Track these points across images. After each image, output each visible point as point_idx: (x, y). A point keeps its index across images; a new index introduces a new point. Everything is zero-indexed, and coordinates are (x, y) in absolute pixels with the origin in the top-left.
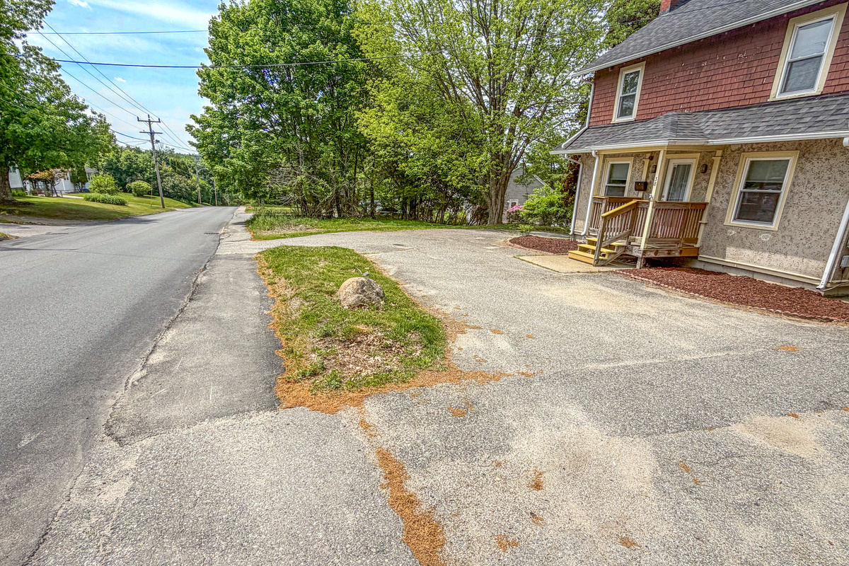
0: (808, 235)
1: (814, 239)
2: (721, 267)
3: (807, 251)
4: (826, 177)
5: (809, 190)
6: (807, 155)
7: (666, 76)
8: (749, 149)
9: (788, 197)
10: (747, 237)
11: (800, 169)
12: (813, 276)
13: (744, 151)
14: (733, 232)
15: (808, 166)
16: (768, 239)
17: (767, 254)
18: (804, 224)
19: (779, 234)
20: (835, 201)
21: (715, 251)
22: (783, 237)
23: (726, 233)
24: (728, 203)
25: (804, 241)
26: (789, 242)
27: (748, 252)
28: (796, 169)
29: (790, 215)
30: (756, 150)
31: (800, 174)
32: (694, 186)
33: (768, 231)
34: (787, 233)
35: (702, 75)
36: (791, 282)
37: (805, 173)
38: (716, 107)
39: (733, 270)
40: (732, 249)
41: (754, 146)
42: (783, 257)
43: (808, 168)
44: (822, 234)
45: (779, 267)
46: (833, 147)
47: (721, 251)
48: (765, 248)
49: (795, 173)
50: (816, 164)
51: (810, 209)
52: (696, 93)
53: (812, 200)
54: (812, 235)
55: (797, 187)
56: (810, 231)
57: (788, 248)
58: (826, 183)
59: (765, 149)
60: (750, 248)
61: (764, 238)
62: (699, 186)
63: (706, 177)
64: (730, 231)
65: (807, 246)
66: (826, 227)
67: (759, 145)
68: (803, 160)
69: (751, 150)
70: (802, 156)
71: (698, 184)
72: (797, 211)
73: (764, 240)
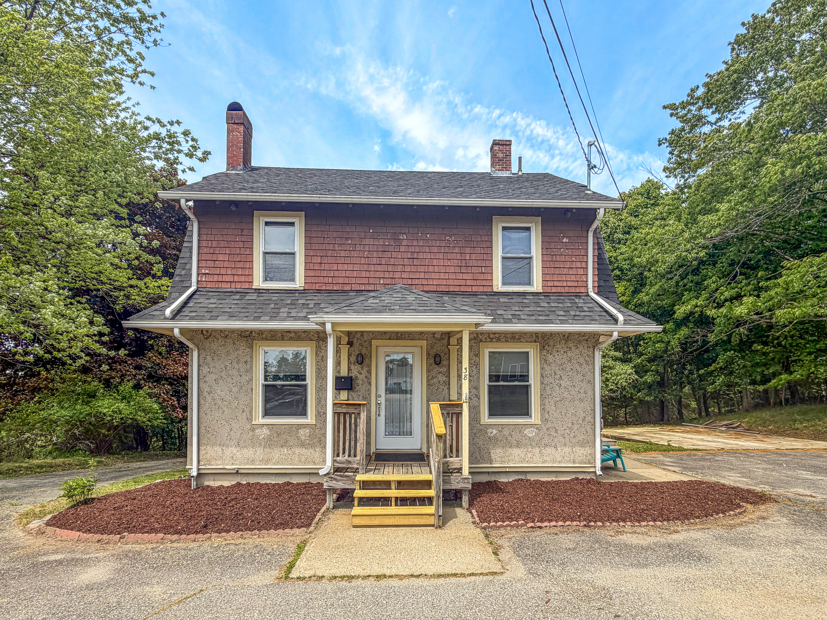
0: (570, 425)
1: (576, 428)
2: (487, 475)
3: (574, 440)
4: (568, 369)
5: (557, 381)
6: (546, 347)
7: (347, 239)
8: (486, 339)
9: (541, 389)
10: (511, 435)
11: (544, 361)
12: (585, 463)
13: (481, 341)
14: (495, 432)
15: (550, 358)
16: (534, 433)
17: (537, 450)
18: (563, 413)
19: (543, 426)
20: (582, 391)
21: (479, 457)
22: (548, 429)
23: (486, 433)
24: (479, 399)
25: (568, 431)
26: (555, 434)
27: (516, 452)
28: (541, 361)
29: (547, 407)
30: (494, 340)
31: (545, 366)
32: (428, 381)
33: (532, 425)
34: (549, 425)
35: (402, 249)
36: (565, 475)
37: (549, 365)
38: (434, 288)
39: (502, 475)
40: (498, 451)
41: (492, 336)
42: (554, 450)
43: (551, 361)
44: (581, 422)
45: (554, 461)
46: (566, 341)
47: (486, 456)
48: (534, 444)
49: (541, 365)
50: (556, 355)
51: (563, 399)
52: (400, 268)
53: (563, 390)
54: (573, 424)
55: (546, 378)
56: (570, 420)
57: (556, 440)
58: (570, 373)
59: (503, 340)
60: (518, 446)
61: (530, 433)
62: (435, 380)
63: (444, 369)
64: (489, 430)
65: (572, 435)
66: (582, 415)
67: (497, 335)
68: (544, 352)
69: (489, 340)
70: (543, 348)
71: (433, 378)
72: (552, 403)
73: (530, 435)
